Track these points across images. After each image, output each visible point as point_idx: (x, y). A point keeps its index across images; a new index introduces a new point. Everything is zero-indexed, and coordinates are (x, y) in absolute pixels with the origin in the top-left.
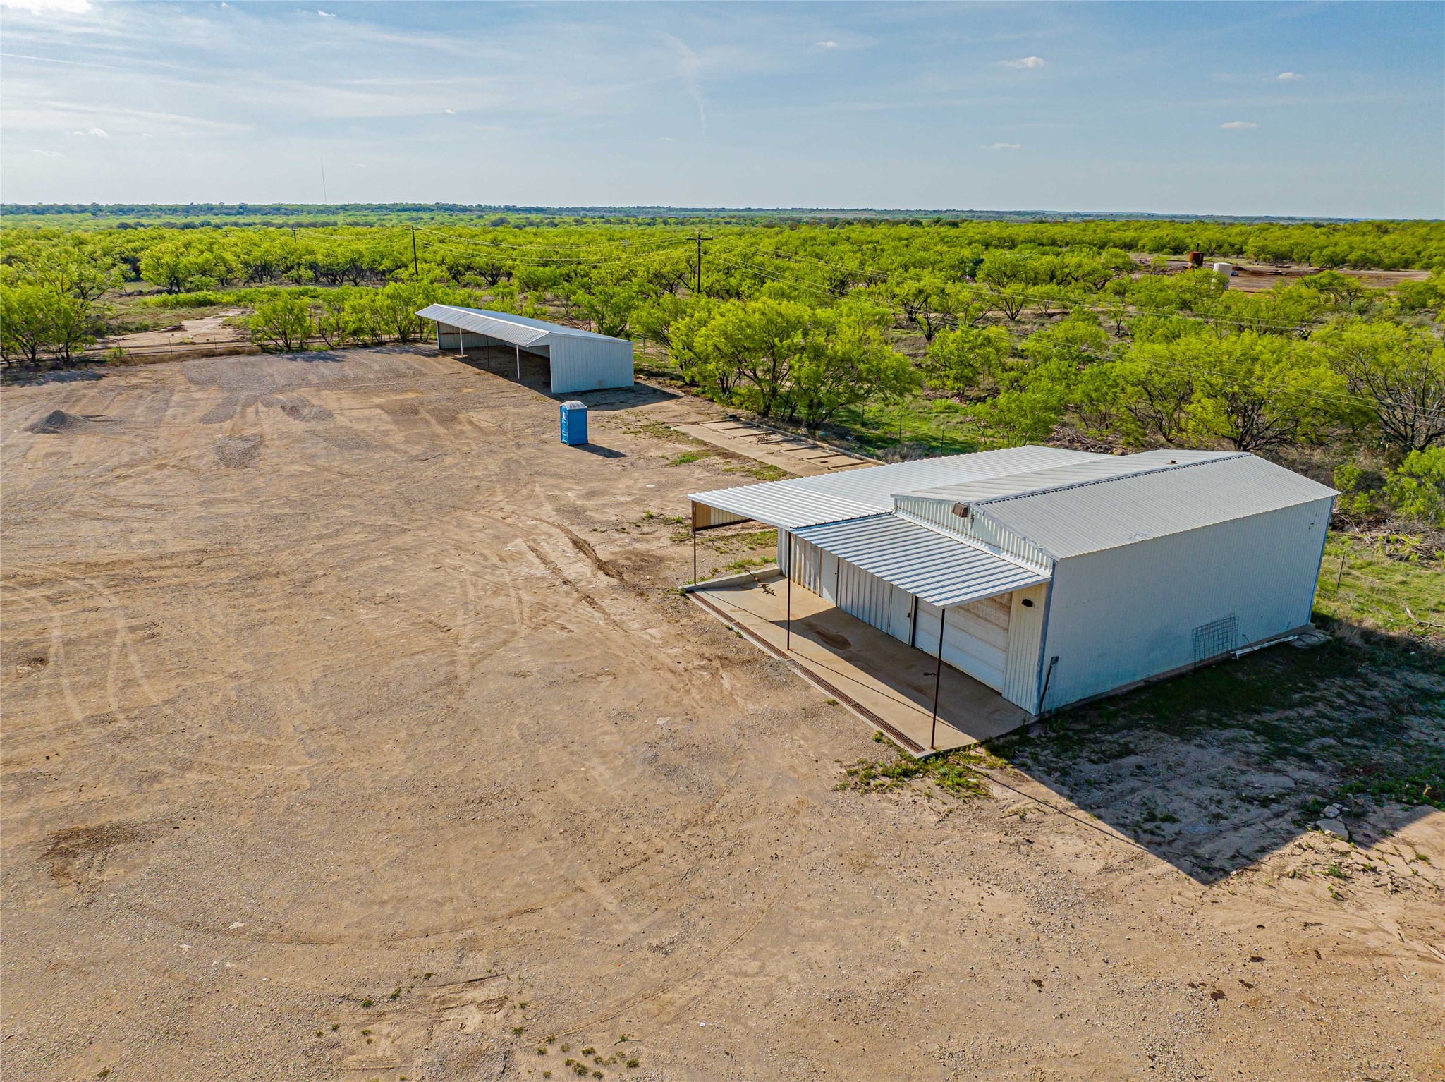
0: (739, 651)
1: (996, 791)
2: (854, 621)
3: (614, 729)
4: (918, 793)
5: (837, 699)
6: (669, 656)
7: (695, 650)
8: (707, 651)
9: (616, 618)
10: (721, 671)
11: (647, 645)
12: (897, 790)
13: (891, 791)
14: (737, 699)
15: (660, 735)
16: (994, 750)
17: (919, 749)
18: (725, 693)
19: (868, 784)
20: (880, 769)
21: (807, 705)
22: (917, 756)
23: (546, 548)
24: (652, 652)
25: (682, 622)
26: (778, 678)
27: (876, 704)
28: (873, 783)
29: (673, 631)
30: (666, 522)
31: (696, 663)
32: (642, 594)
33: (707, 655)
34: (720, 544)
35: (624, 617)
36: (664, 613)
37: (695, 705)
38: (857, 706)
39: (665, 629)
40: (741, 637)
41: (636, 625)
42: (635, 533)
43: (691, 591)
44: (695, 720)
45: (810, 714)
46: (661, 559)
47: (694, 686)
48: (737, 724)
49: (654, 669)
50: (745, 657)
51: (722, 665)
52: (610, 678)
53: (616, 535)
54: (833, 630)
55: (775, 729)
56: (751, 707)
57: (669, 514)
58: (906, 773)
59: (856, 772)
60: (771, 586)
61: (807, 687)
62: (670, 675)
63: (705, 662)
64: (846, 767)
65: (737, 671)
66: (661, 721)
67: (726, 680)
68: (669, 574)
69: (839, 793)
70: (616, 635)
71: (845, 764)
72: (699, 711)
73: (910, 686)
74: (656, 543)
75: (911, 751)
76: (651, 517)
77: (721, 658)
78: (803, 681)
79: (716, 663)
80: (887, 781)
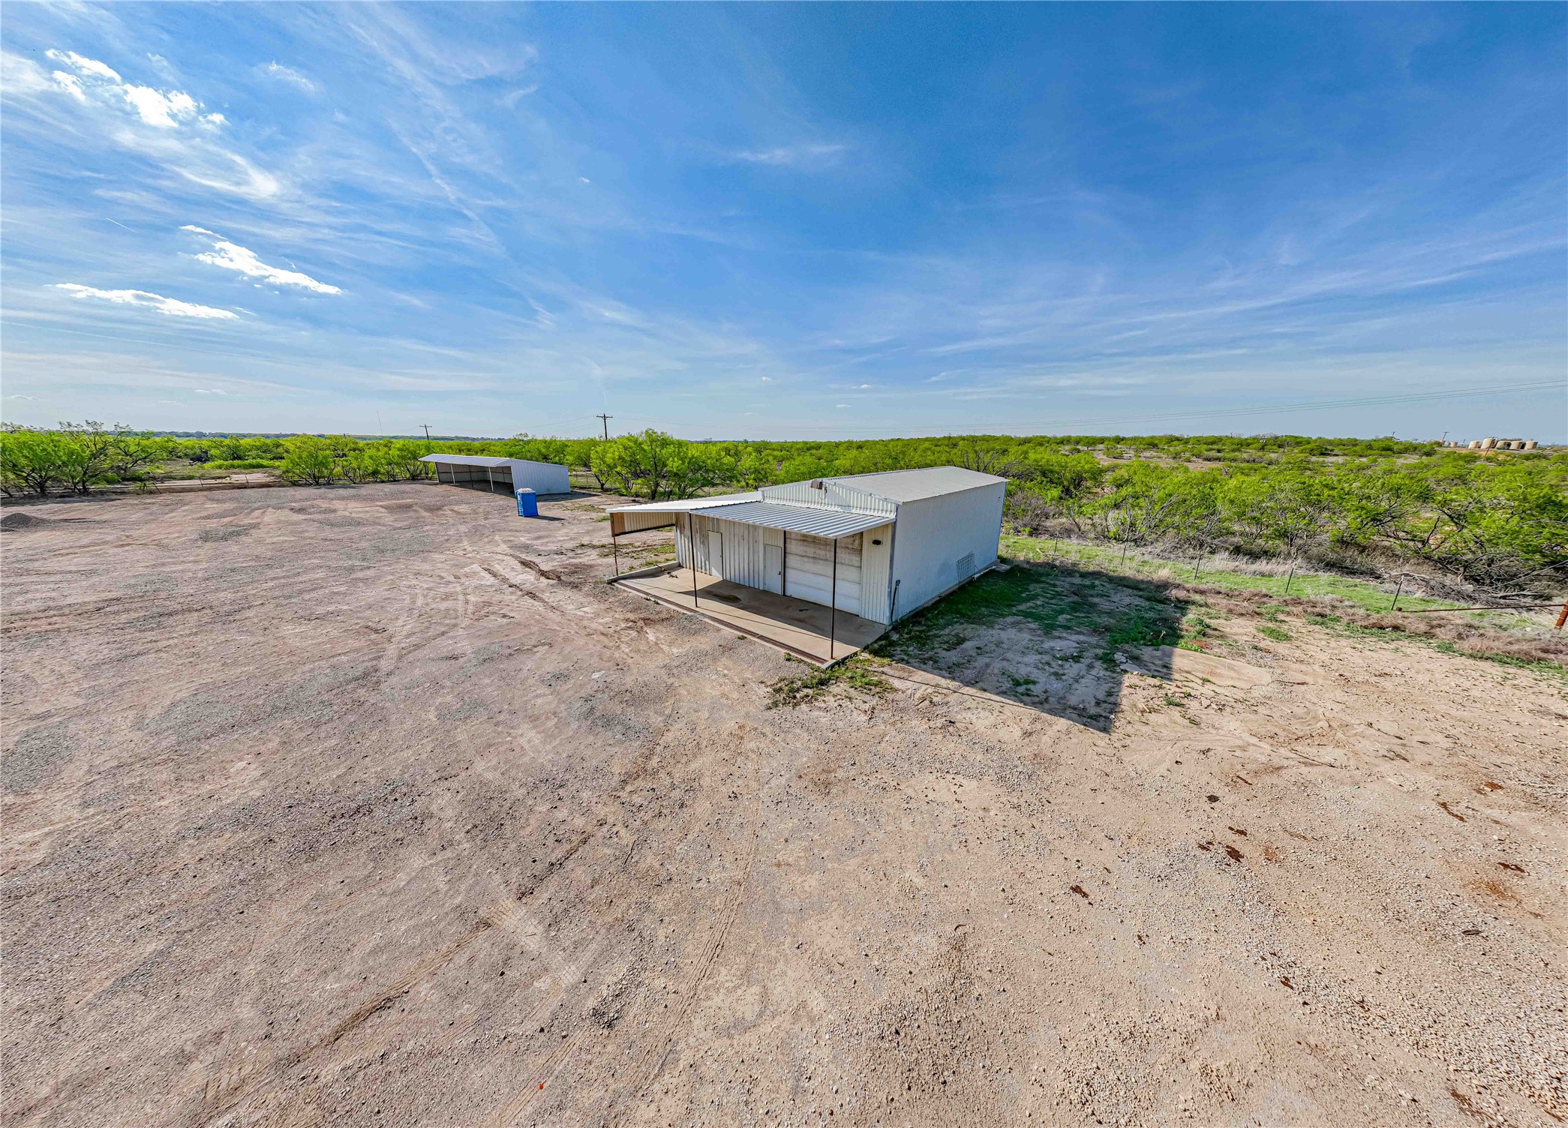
0: (658, 613)
1: (897, 683)
2: (739, 586)
3: (547, 691)
4: (839, 697)
5: (745, 635)
6: (600, 624)
7: (622, 617)
8: (631, 616)
9: (554, 604)
10: (645, 629)
11: (582, 618)
12: (821, 698)
13: (816, 700)
14: (662, 646)
15: (595, 688)
16: (876, 653)
17: (823, 661)
18: (651, 643)
19: (795, 697)
20: (800, 683)
21: (722, 643)
22: (824, 666)
23: (498, 568)
24: (586, 623)
25: (610, 600)
26: (694, 627)
27: (775, 634)
28: (798, 696)
29: (603, 607)
30: (594, 547)
31: (623, 625)
32: (576, 587)
33: (632, 618)
34: (634, 555)
35: (561, 603)
36: (595, 597)
37: (625, 657)
38: (762, 637)
39: (596, 606)
40: (658, 603)
41: (571, 607)
42: (571, 554)
43: (615, 581)
44: (626, 669)
45: (726, 649)
46: (591, 566)
47: (623, 642)
48: (665, 666)
49: (588, 635)
50: (664, 615)
51: (645, 624)
52: (546, 647)
53: (556, 557)
54: (726, 593)
55: (700, 665)
56: (675, 651)
57: (595, 542)
58: (823, 683)
59: (781, 689)
60: (674, 573)
61: (719, 630)
62: (602, 638)
63: (631, 624)
64: (772, 685)
65: (658, 626)
66: (596, 676)
67: (651, 635)
68: (597, 573)
69: (774, 711)
70: (555, 616)
71: (769, 683)
72: (630, 661)
73: (793, 619)
74: (587, 558)
75: (818, 664)
76: (583, 545)
77: (644, 619)
78: (714, 626)
79: (641, 623)
80: (810, 691)
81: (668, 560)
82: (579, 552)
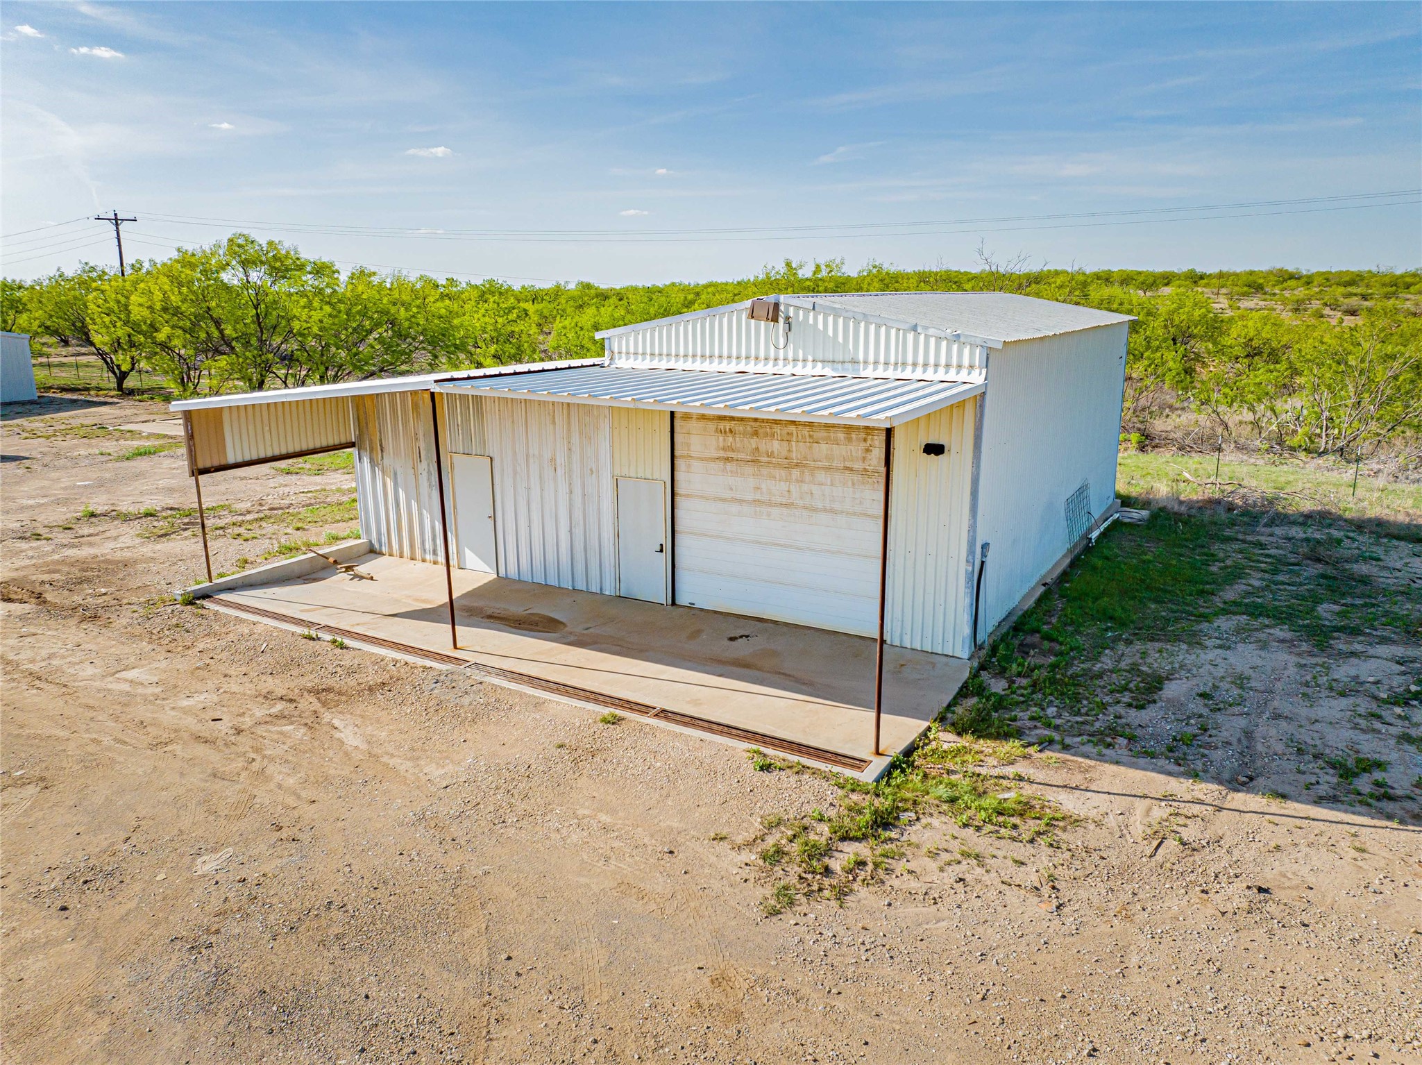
0: (351, 672)
2: (545, 591)
4: (945, 857)
5: (620, 713)
6: (185, 711)
7: (249, 689)
8: (278, 686)
10: (327, 716)
12: (900, 866)
13: (889, 871)
14: (392, 762)
15: (215, 904)
17: (858, 763)
18: (357, 756)
19: (827, 871)
20: (825, 829)
21: (561, 737)
22: (868, 776)
25: (201, 646)
26: (466, 700)
27: (696, 702)
28: (836, 865)
29: (181, 664)
30: (126, 518)
31: (259, 713)
32: (94, 617)
33: (280, 692)
34: (241, 530)
36: (152, 637)
37: (291, 801)
38: (664, 714)
39: (164, 664)
40: (342, 647)
41: (90, 671)
42: (64, 537)
43: (206, 596)
44: (305, 837)
45: (580, 755)
46: (126, 564)
47: (272, 759)
50: (372, 679)
51: (324, 704)
53: (23, 545)
54: (520, 610)
56: (434, 771)
57: (129, 507)
58: (884, 821)
59: (779, 852)
60: (362, 569)
61: (539, 705)
62: (200, 750)
63: (279, 707)
64: (750, 844)
65: (360, 708)
66: (207, 865)
67: (349, 732)
69: (789, 918)
71: (739, 840)
72: (309, 812)
75: (849, 773)
76: (93, 515)
77: (317, 692)
78: (521, 695)
79: (309, 703)
80: (862, 850)
81: (337, 539)
82: (86, 530)
